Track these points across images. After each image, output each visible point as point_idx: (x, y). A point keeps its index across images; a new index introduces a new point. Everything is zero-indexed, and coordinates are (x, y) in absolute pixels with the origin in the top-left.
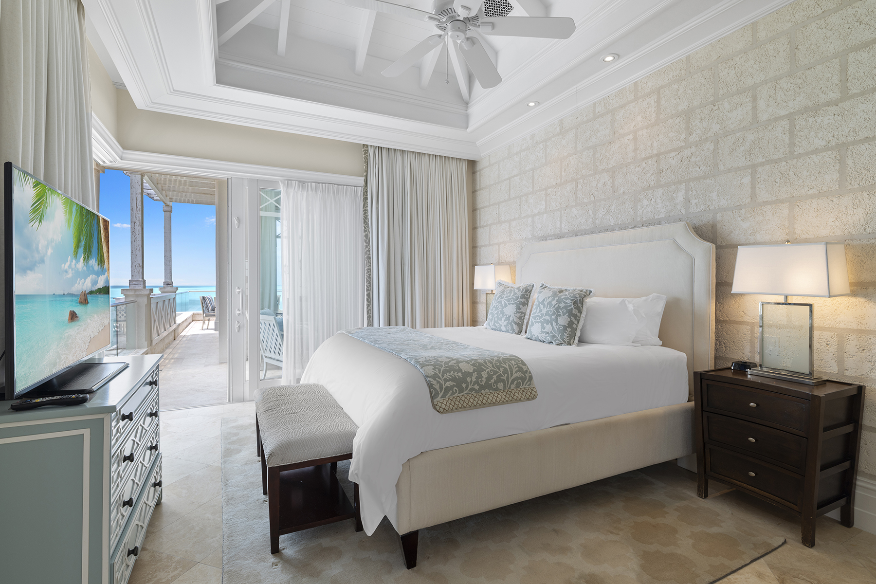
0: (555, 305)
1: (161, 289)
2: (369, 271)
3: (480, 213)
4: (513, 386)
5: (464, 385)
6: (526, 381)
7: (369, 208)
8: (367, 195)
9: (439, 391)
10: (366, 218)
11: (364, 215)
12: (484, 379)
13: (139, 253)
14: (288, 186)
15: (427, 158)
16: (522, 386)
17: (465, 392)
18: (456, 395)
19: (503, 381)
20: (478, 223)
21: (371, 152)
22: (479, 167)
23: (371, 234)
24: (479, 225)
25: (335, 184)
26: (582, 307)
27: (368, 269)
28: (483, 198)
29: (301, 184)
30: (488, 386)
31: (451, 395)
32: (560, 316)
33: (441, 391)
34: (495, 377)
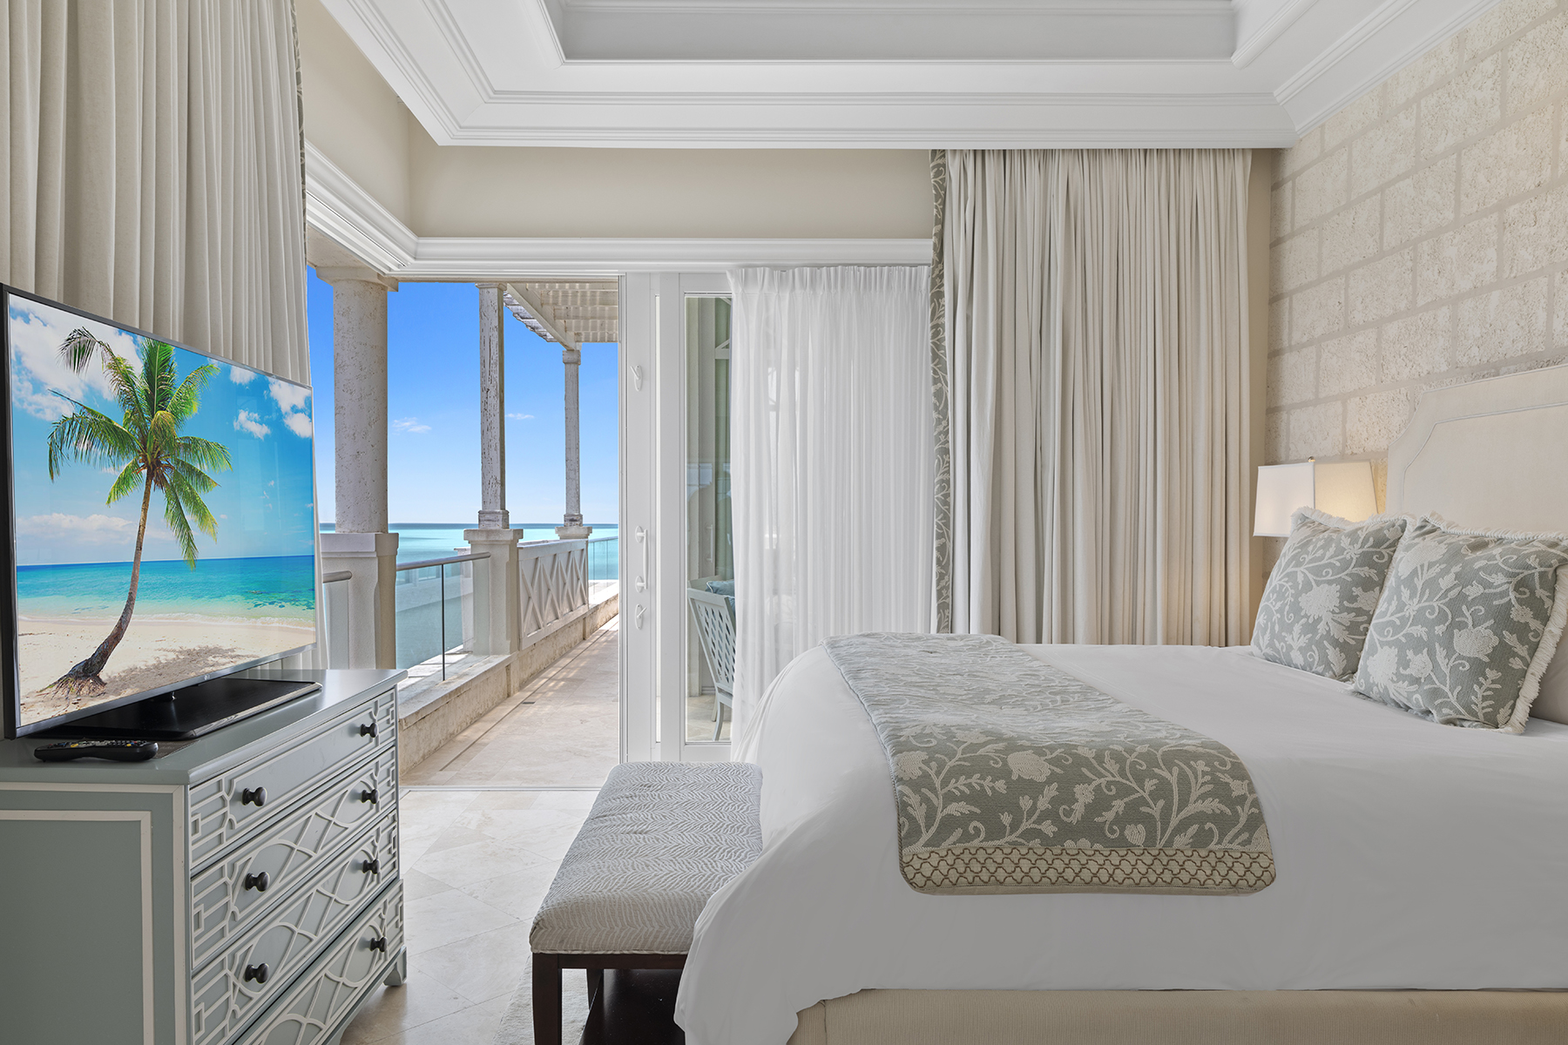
0: (1448, 591)
1: (559, 528)
2: (946, 485)
3: (1291, 307)
4: (1181, 841)
5: (1006, 819)
6: (1235, 830)
7: (947, 320)
8: (943, 285)
9: (922, 825)
10: (937, 345)
11: (933, 337)
12: (1079, 808)
13: (496, 455)
14: (745, 281)
15: (1118, 162)
16: (1219, 843)
17: (1007, 839)
18: (976, 843)
19: (1147, 820)
20: (1285, 337)
21: (953, 167)
22: (1291, 166)
23: (950, 388)
24: (1286, 344)
25: (859, 265)
26: (1553, 598)
27: (943, 481)
28: (1300, 259)
29: (776, 273)
30: (1089, 828)
31: (959, 841)
32: (1462, 626)
33: (928, 827)
34: (1119, 805)
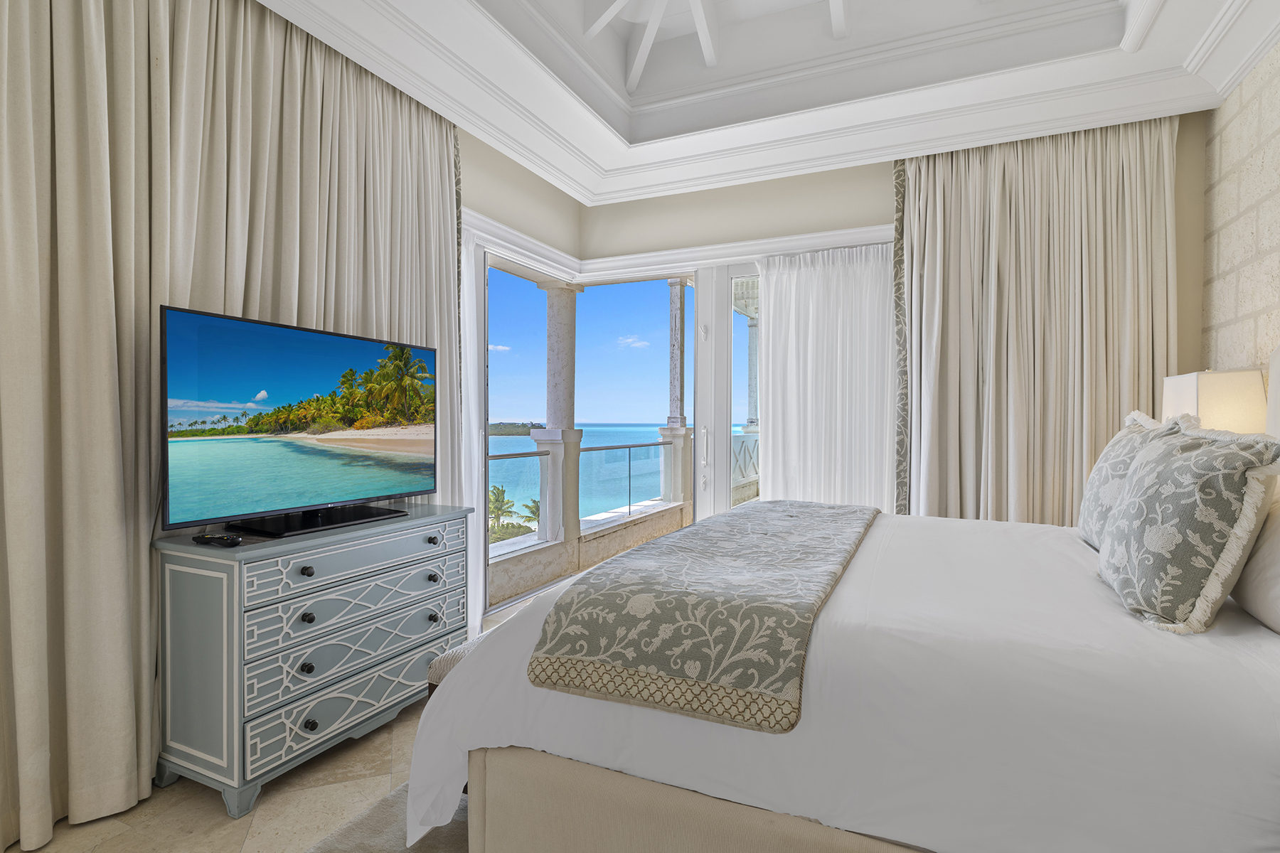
4: (725, 680)
5: (603, 642)
6: (772, 678)
9: (549, 638)
12: (657, 642)
16: (757, 686)
17: (599, 657)
18: (578, 656)
19: (705, 659)
30: (659, 659)
31: (567, 653)
33: (552, 640)
34: (687, 644)
